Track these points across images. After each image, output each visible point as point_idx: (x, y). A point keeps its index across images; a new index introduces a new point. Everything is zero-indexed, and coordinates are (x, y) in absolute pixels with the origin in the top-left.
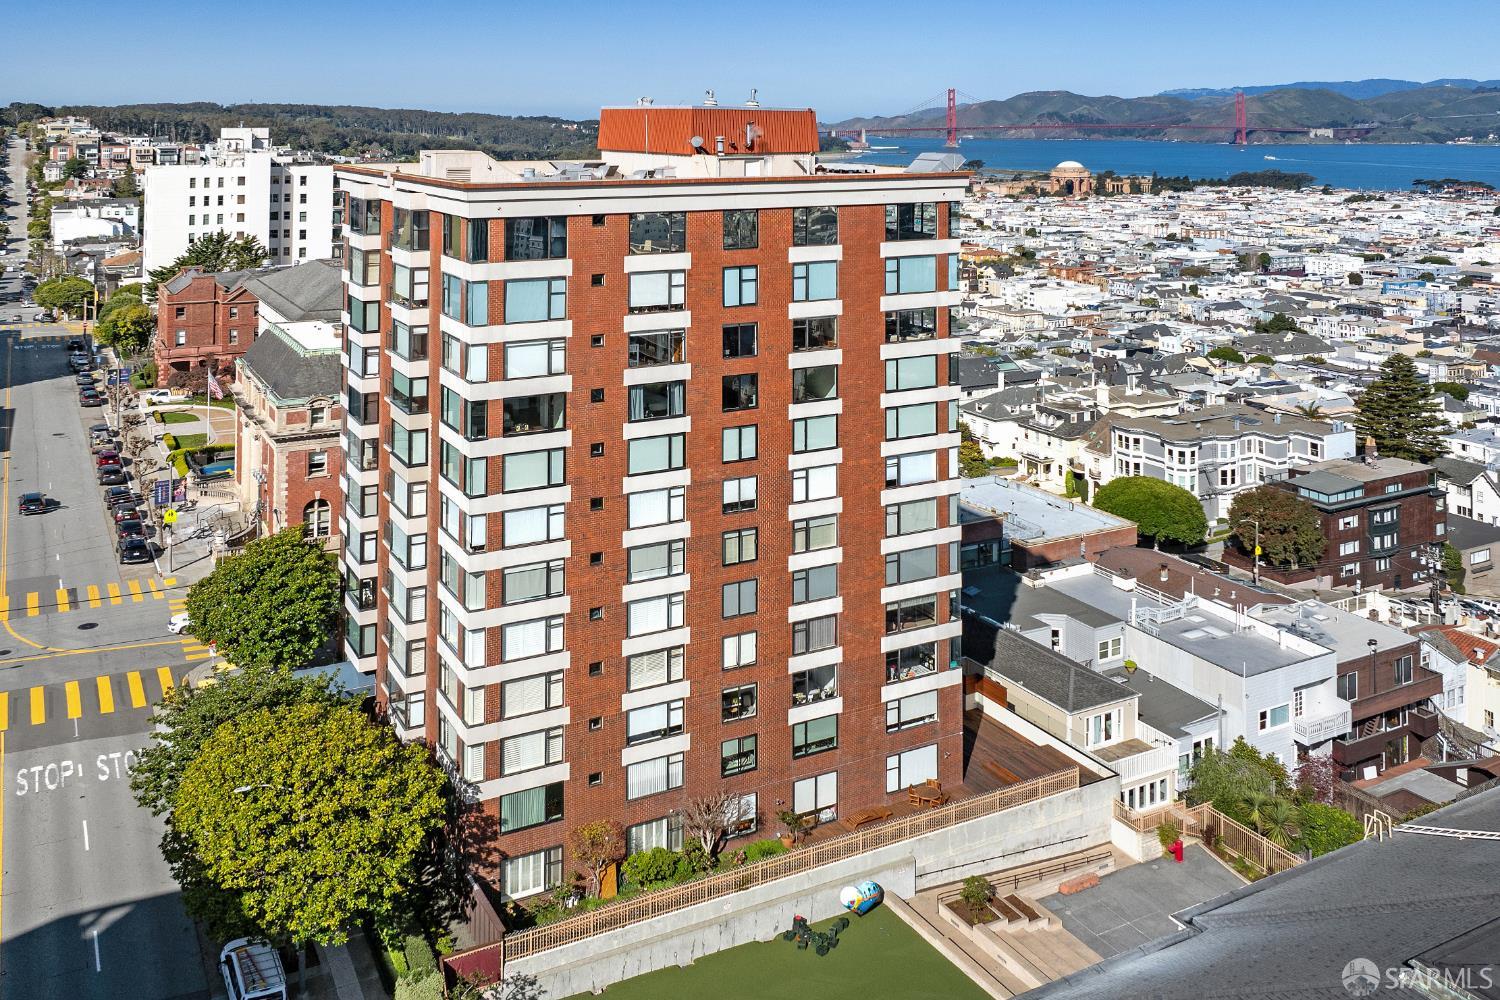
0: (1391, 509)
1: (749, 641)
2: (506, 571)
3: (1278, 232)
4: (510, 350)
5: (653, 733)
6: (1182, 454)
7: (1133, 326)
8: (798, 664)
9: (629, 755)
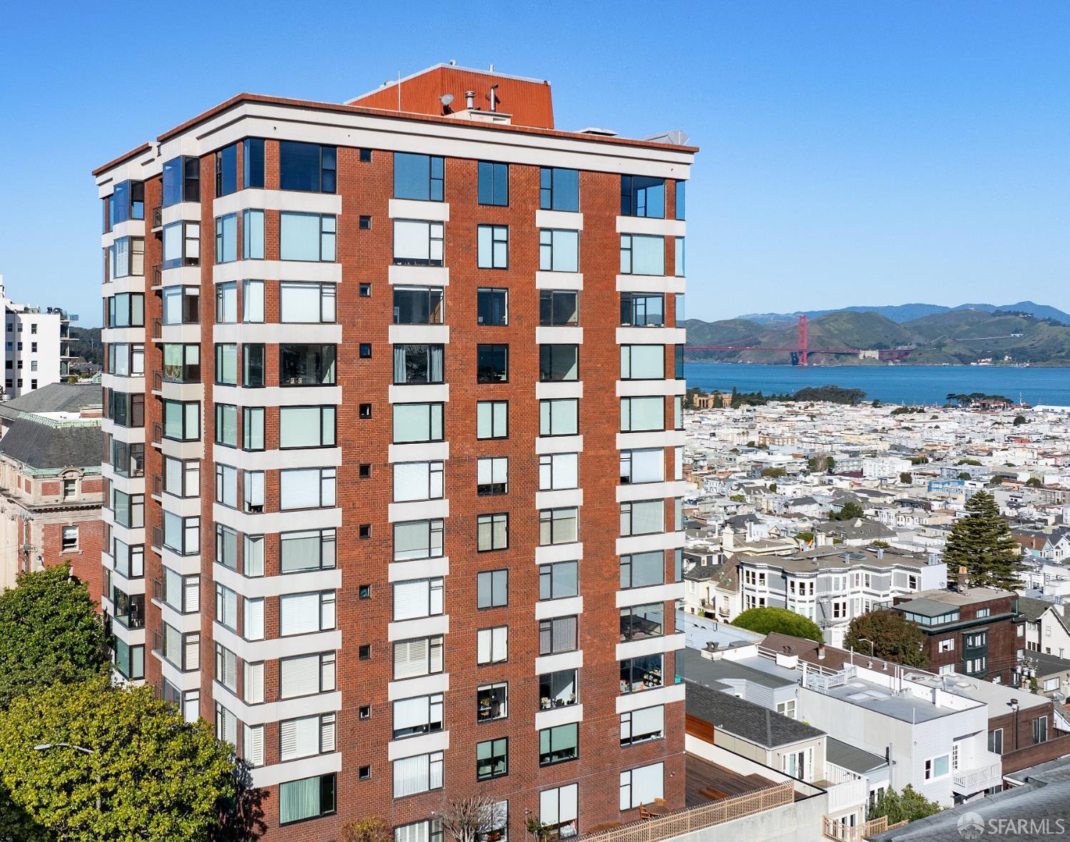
0: (981, 633)
1: (501, 634)
2: (283, 537)
3: (839, 440)
4: (283, 290)
5: (415, 729)
6: (802, 585)
7: (727, 518)
8: (544, 666)
9: (395, 749)
